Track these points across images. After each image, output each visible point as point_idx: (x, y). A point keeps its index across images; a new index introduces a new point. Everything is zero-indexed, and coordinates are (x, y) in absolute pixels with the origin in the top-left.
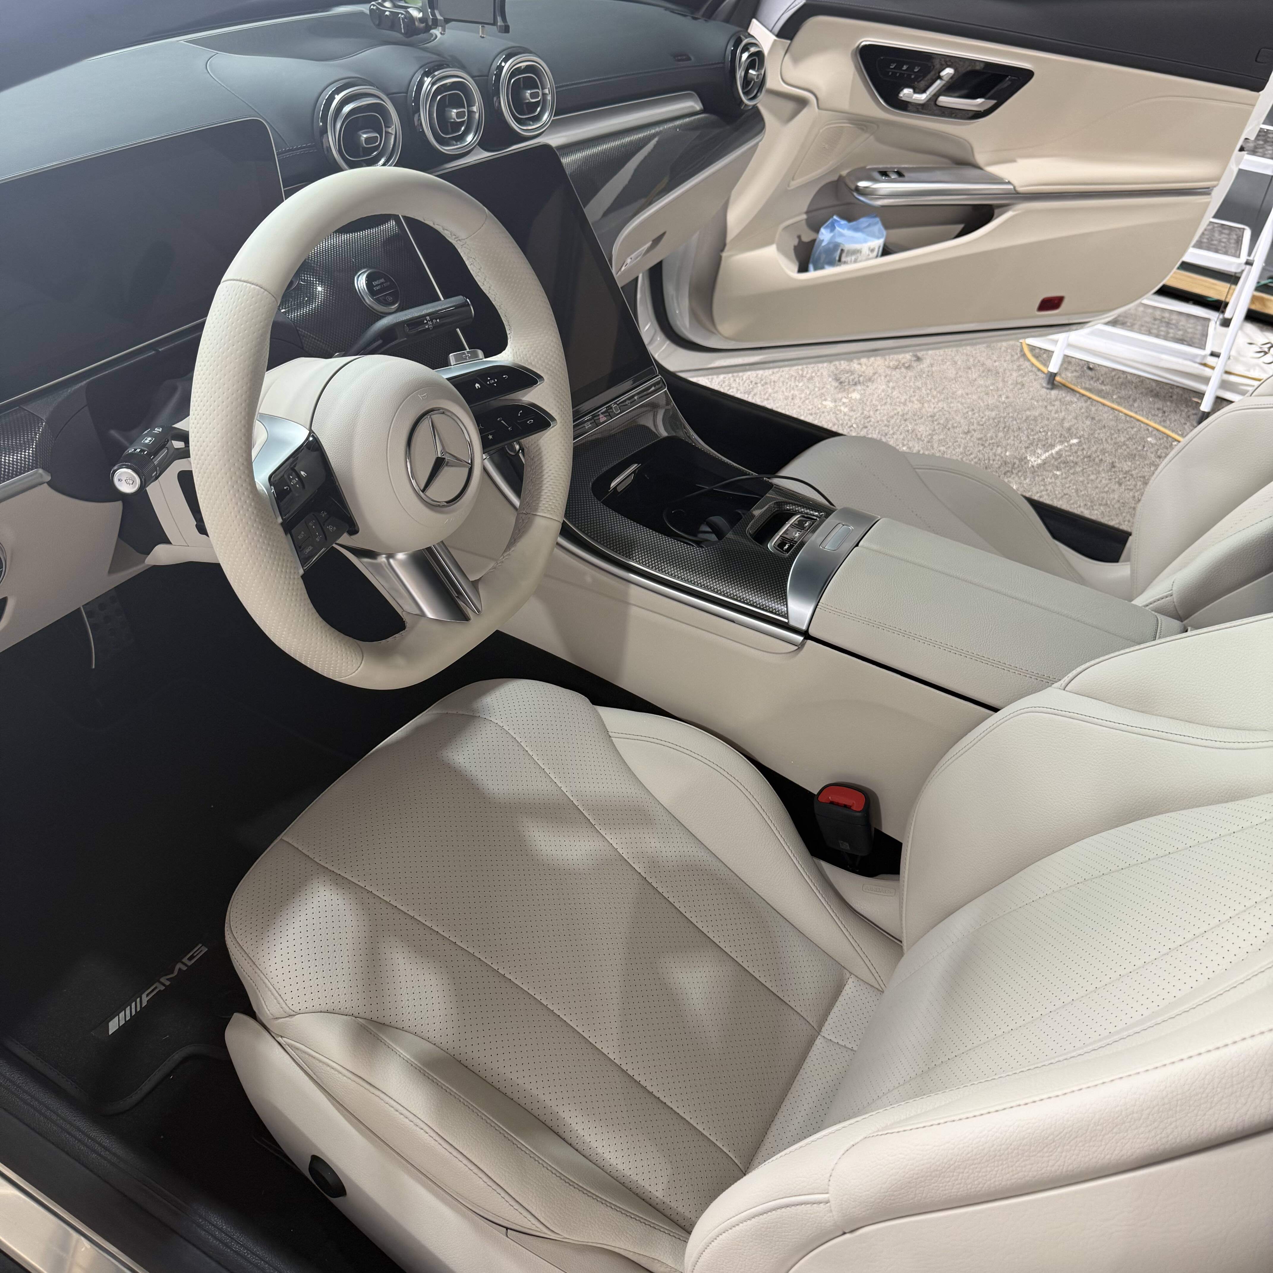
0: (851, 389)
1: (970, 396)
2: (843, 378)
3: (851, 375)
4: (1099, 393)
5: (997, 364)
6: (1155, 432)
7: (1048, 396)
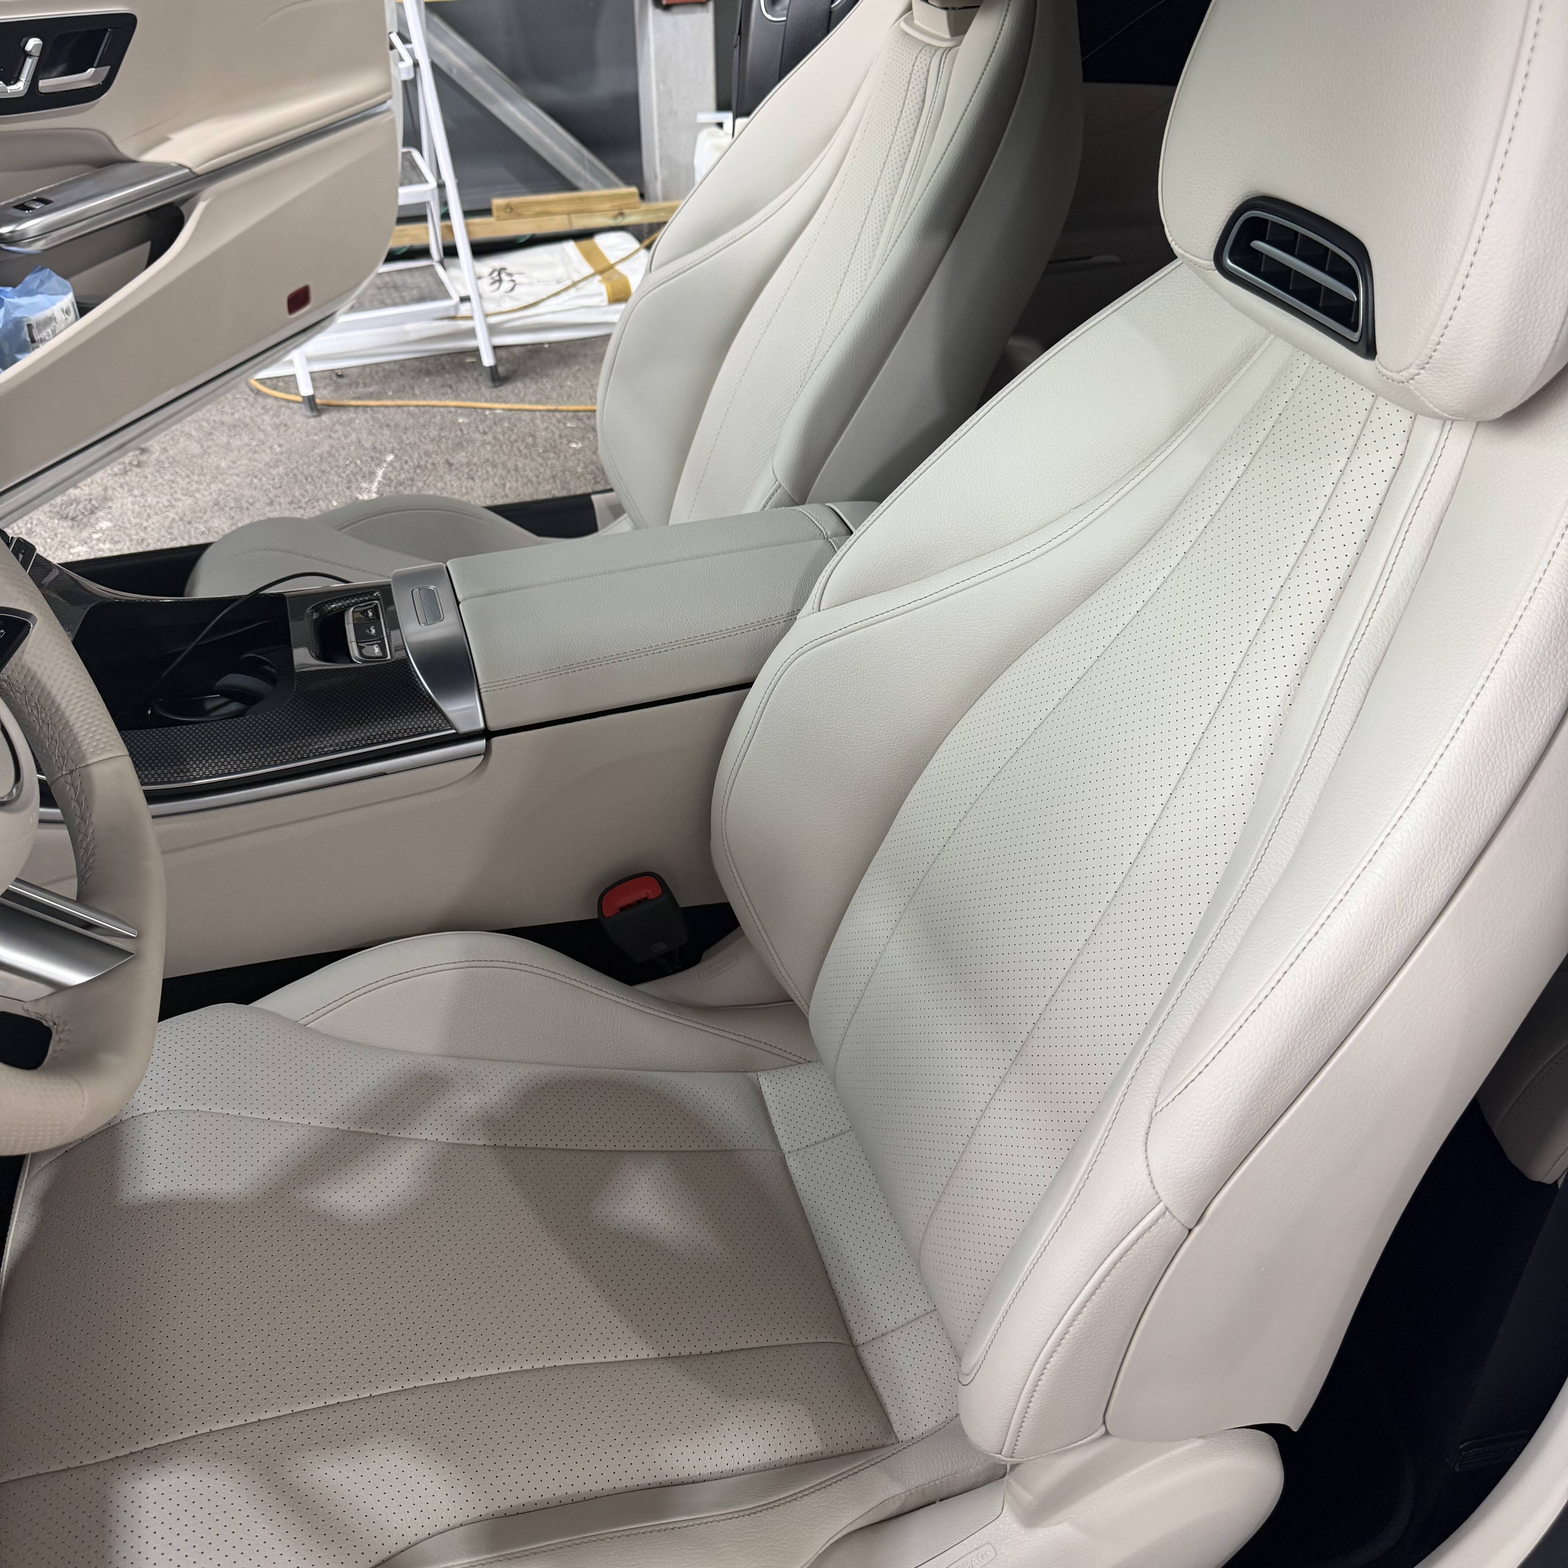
0: (92, 521)
1: (239, 463)
2: (71, 511)
3: (78, 504)
4: (370, 396)
5: (237, 416)
6: (460, 411)
7: (323, 424)
